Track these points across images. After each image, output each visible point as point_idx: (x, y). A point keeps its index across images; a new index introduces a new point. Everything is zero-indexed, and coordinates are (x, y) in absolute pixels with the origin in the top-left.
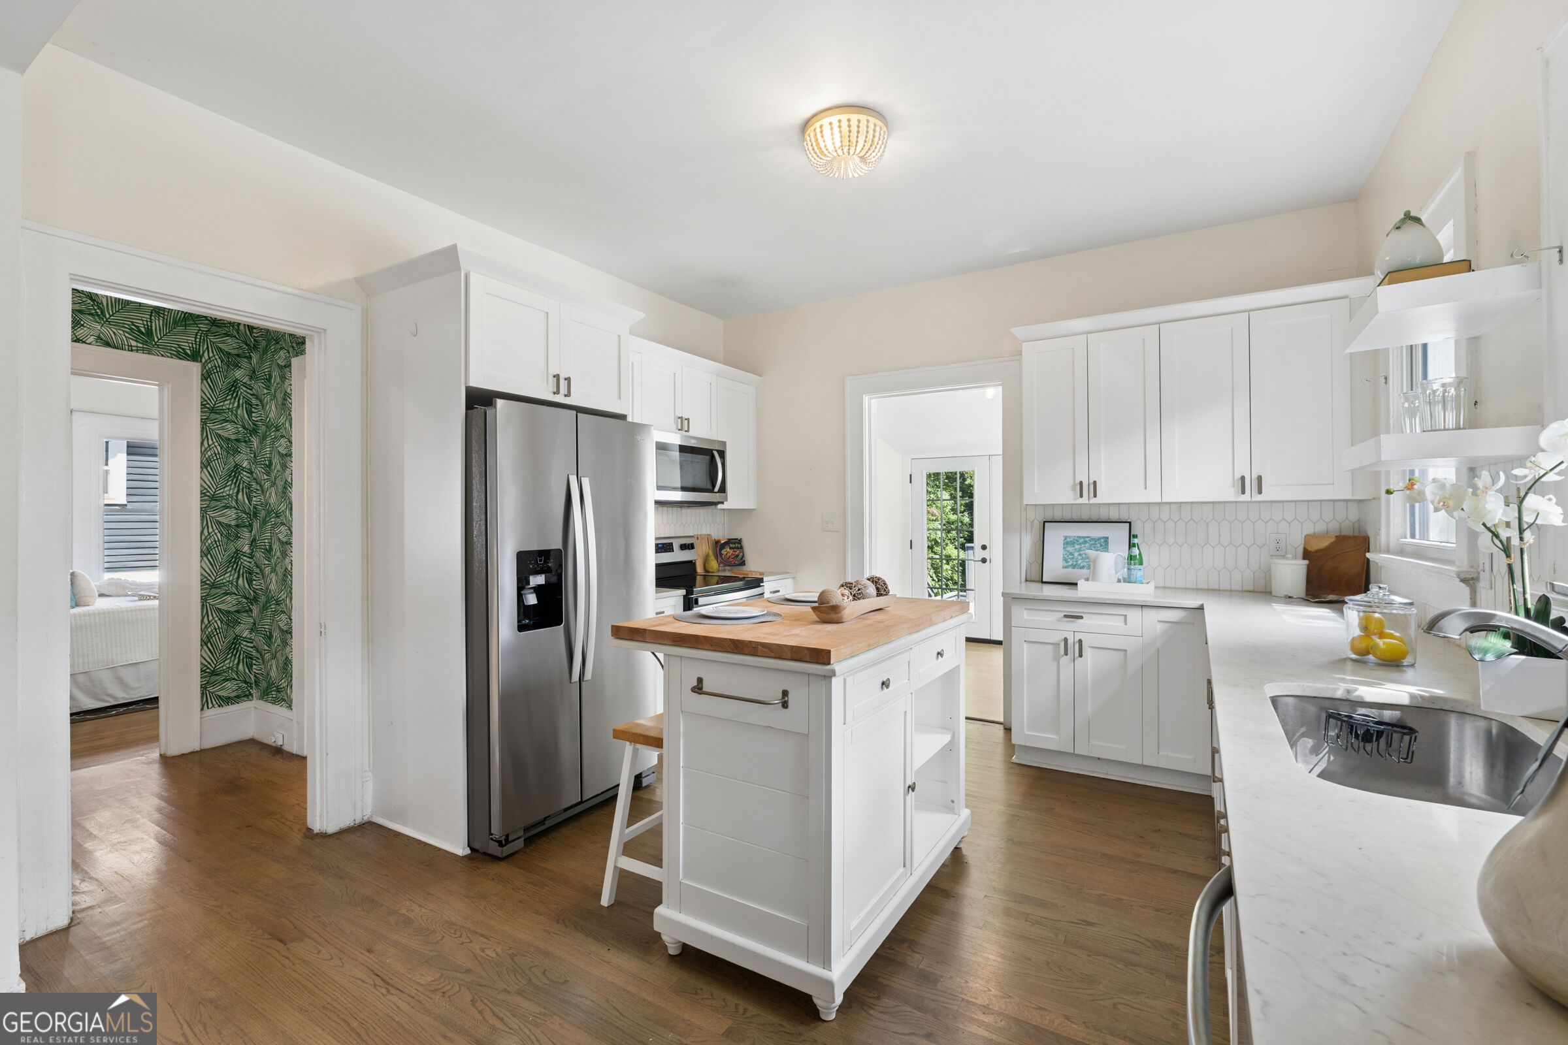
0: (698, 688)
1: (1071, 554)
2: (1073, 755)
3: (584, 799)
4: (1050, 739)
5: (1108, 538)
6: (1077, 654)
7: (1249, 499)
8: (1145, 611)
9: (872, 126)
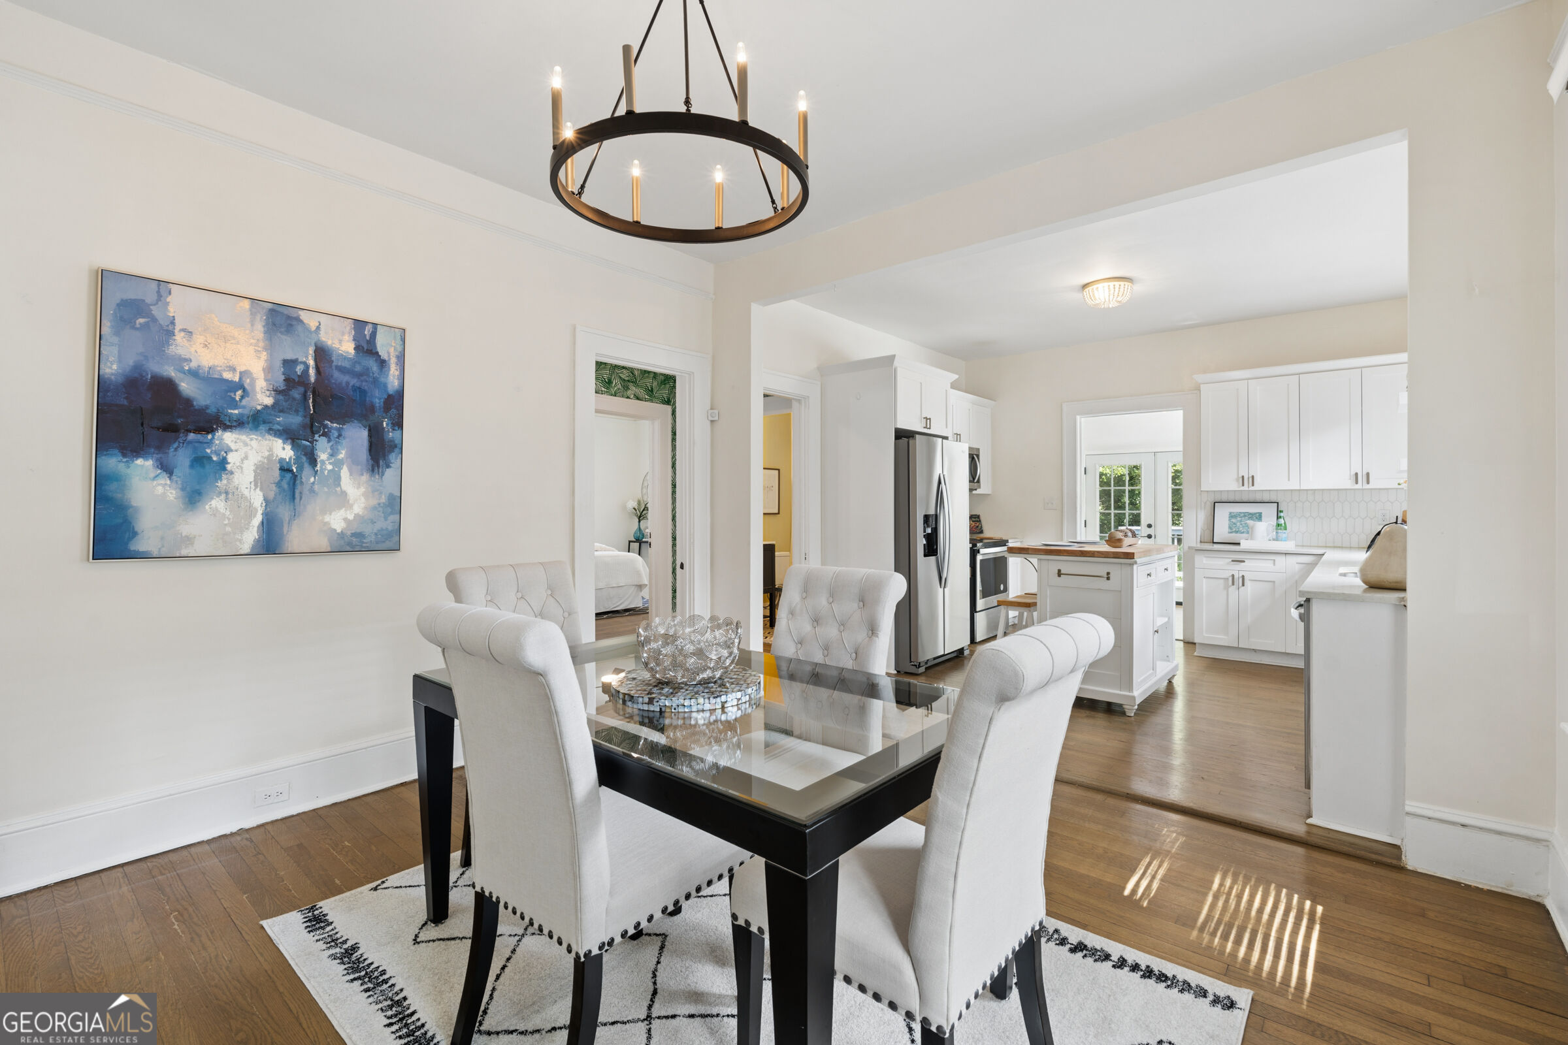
0: (1059, 574)
1: (1235, 524)
2: (1238, 649)
3: (946, 653)
4: (1222, 639)
5: (1261, 513)
6: (1241, 584)
7: (1361, 487)
8: (1287, 556)
9: (1126, 286)
